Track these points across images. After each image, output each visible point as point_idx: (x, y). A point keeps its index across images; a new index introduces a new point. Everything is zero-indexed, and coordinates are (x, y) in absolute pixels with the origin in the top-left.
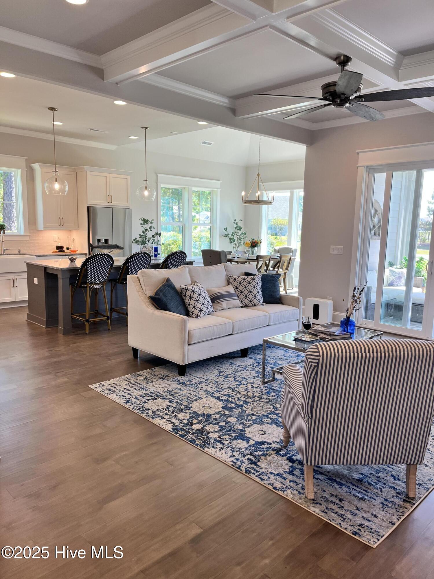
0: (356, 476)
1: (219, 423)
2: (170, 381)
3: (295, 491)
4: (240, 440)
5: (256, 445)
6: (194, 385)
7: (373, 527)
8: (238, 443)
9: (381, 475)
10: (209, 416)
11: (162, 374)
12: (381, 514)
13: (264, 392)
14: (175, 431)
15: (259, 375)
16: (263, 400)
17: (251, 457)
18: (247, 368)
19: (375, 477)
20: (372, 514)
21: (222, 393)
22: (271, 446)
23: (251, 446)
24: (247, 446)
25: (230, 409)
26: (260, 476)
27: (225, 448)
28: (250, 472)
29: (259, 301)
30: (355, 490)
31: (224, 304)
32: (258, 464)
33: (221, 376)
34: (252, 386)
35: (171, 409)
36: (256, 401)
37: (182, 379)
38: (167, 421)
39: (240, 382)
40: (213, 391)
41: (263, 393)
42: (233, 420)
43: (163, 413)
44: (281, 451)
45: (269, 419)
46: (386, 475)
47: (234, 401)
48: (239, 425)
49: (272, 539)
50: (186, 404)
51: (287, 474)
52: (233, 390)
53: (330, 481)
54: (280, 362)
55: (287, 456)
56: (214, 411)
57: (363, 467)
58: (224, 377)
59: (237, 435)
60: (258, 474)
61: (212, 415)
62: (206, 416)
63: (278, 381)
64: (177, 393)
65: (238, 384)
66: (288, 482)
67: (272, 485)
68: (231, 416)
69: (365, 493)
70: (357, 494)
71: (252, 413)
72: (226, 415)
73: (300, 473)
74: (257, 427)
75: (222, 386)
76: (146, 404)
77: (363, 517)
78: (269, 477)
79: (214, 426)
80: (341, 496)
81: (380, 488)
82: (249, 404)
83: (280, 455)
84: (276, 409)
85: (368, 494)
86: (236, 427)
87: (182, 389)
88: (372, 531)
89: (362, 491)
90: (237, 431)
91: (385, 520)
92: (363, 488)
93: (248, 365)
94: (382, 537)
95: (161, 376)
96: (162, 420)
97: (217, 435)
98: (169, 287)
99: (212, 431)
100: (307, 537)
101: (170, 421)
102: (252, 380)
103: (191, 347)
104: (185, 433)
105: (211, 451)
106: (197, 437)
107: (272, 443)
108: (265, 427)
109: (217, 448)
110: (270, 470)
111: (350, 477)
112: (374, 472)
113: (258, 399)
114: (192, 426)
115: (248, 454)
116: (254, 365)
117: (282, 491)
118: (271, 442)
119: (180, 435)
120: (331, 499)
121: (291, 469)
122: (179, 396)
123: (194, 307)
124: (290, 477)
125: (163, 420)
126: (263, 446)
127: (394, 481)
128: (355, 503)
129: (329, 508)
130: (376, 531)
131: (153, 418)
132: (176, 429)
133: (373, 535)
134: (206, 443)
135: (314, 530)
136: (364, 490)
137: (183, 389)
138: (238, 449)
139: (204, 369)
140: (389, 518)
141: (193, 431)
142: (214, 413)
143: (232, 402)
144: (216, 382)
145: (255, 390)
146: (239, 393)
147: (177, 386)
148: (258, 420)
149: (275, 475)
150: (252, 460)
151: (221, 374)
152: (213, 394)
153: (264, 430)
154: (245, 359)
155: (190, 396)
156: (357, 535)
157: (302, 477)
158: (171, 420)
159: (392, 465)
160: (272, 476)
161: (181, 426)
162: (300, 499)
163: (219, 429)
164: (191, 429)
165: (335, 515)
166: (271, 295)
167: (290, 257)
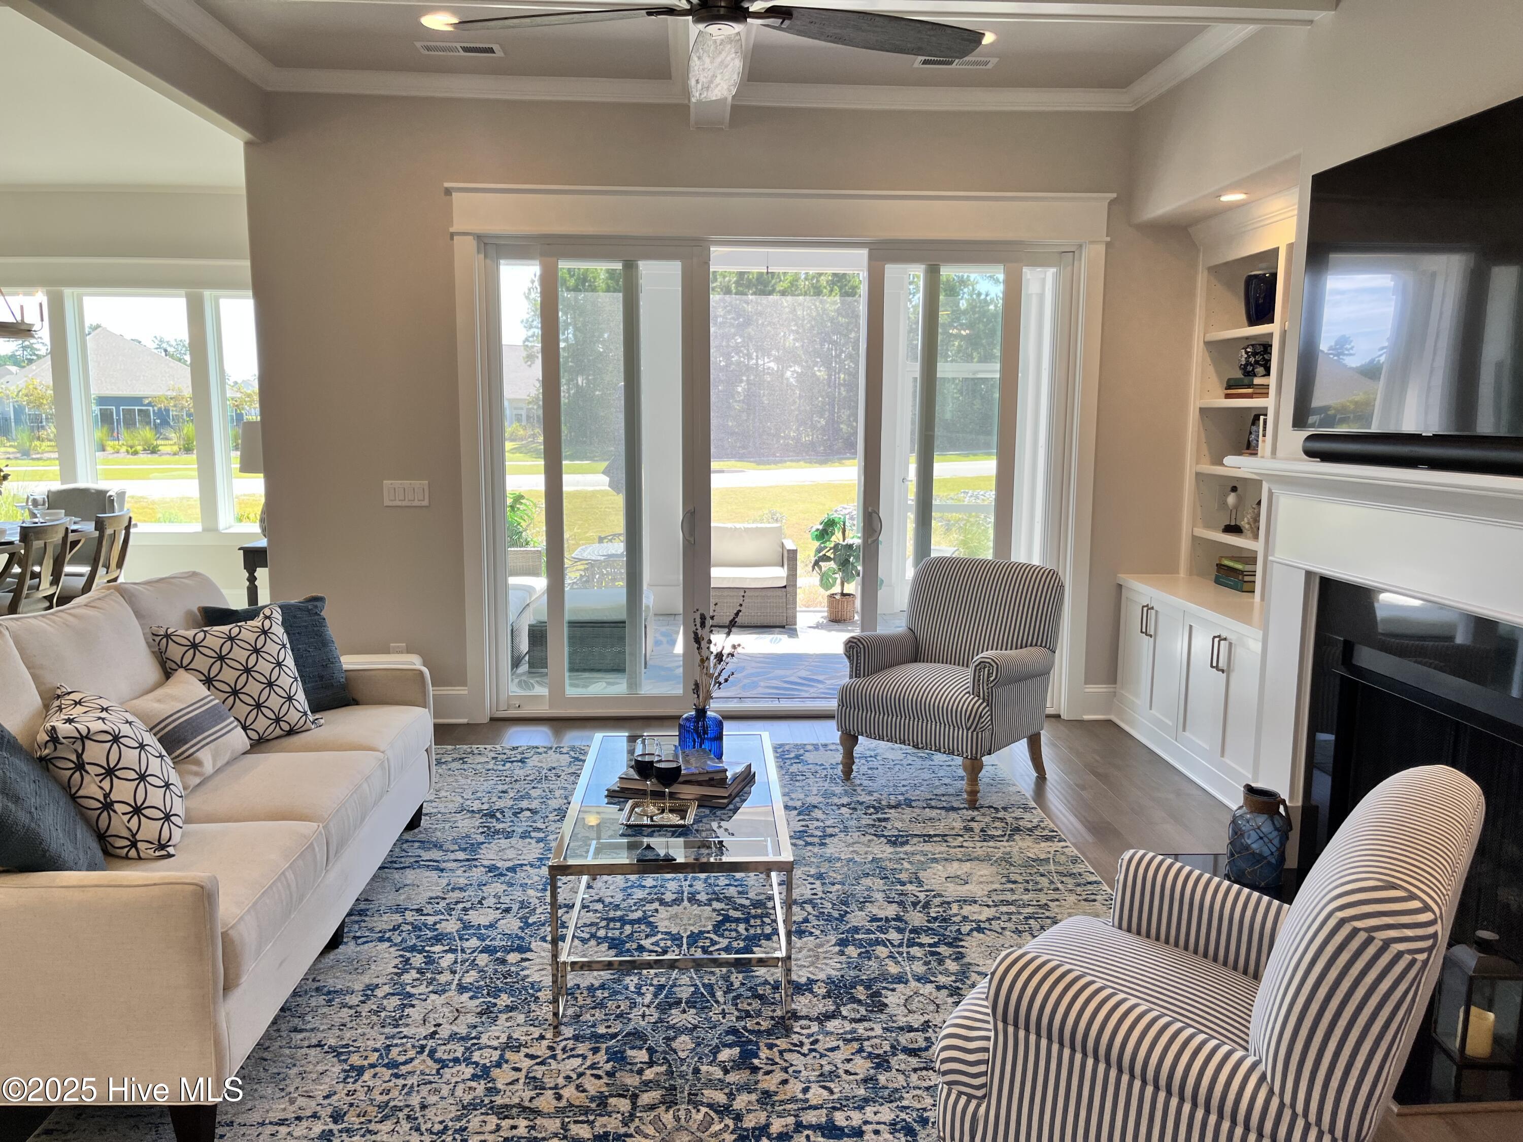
13: (602, 1062)
15: (491, 1000)
16: (645, 1099)
29: (304, 712)
31: (206, 758)
34: (530, 1057)
36: (632, 1115)
39: (470, 1062)
41: (607, 1068)
52: (499, 1112)
58: (386, 1071)
65: (476, 1077)
84: (731, 1112)
102: (498, 1033)
103: (232, 999)
113: (626, 1101)
144: (386, 1111)
145: (565, 1069)
146: (534, 1112)
166: (321, 677)
167: (126, 524)
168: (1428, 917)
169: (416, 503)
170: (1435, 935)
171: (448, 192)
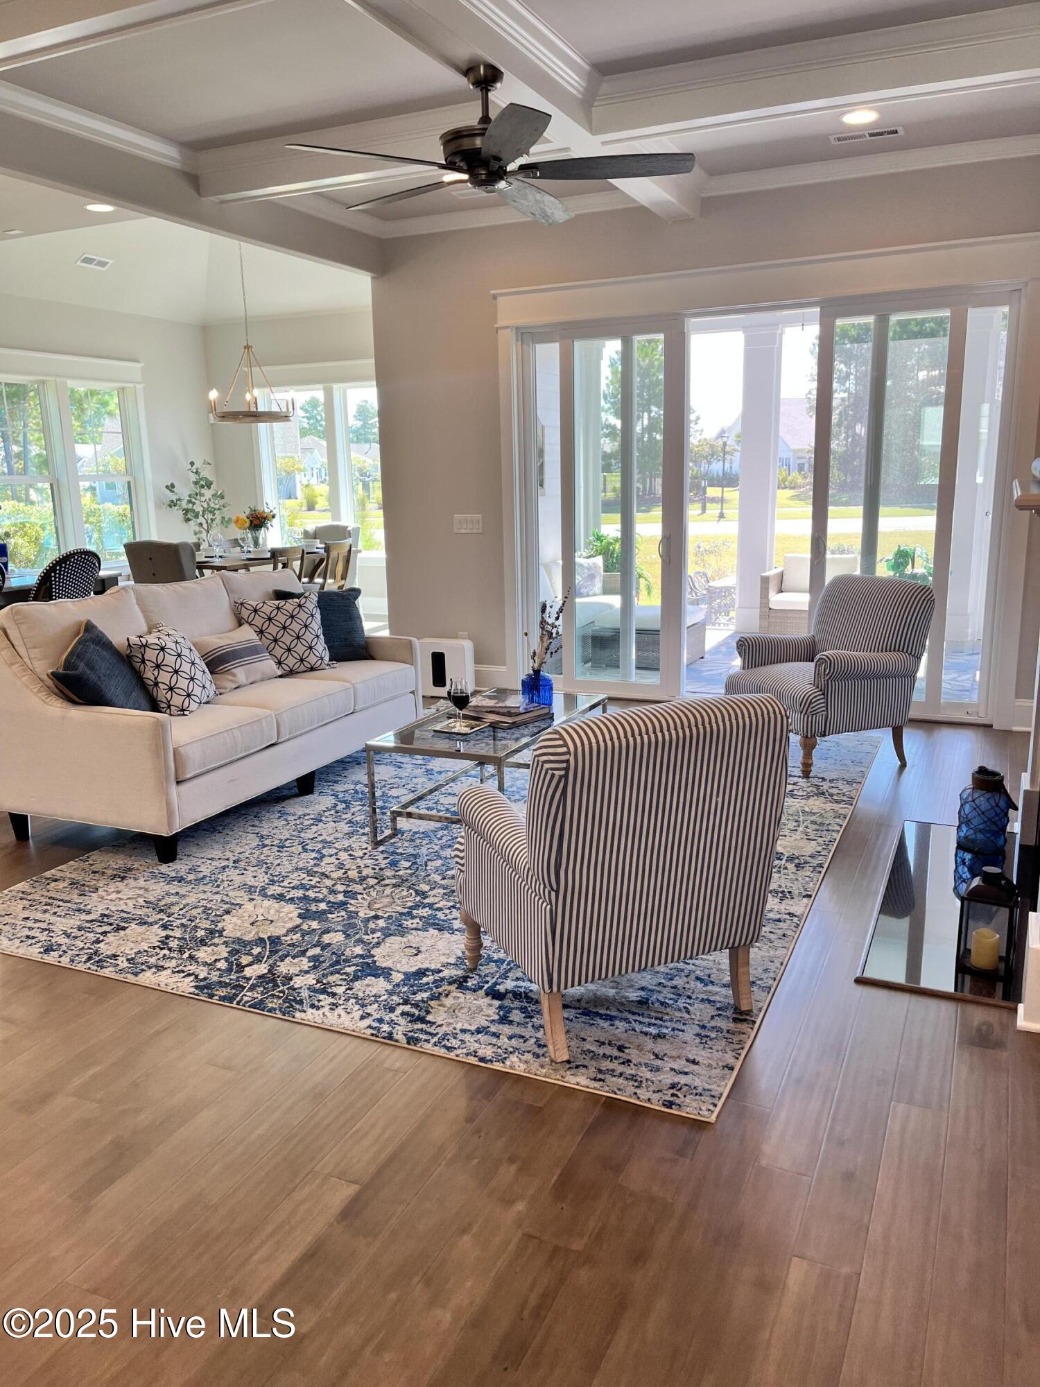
0: (633, 995)
1: (307, 950)
2: (143, 879)
3: (526, 1054)
4: (369, 978)
5: (409, 980)
6: (208, 879)
7: (697, 1082)
8: (368, 985)
9: (678, 982)
10: (275, 940)
11: (115, 867)
12: (701, 1055)
13: (384, 863)
14: (206, 991)
15: (358, 829)
16: (387, 882)
17: (407, 1008)
18: (323, 818)
19: (668, 989)
20: (688, 1060)
21: (285, 884)
22: (441, 975)
23: (398, 985)
24: (390, 987)
25: (320, 916)
26: (443, 1043)
27: (341, 1002)
28: (418, 1040)
29: (322, 659)
30: (640, 1022)
31: (241, 674)
32: (427, 1019)
33: (267, 845)
34: (350, 855)
35: (174, 944)
36: (372, 886)
37: (171, 869)
38: (173, 972)
39: (319, 851)
40: (262, 884)
41: (383, 866)
42: (335, 938)
43: (157, 957)
44: (467, 982)
45: (418, 920)
46: (686, 980)
47: (321, 896)
48: (355, 946)
49: (512, 1160)
50: (206, 924)
51: (497, 1024)
52: (310, 873)
53: (588, 1018)
54: (394, 793)
55: (485, 988)
56: (284, 927)
57: (639, 976)
58: (276, 849)
59: (359, 968)
60: (436, 1039)
61: (282, 938)
62: (268, 943)
63: (405, 835)
64: (173, 904)
65: (315, 858)
66: (506, 1040)
67: (475, 1054)
68: (327, 931)
69: (661, 1022)
70: (647, 1029)
71: (373, 913)
72: (315, 930)
73: (524, 1015)
74: (395, 942)
75: (278, 869)
76: (101, 945)
77: (672, 1069)
78: (461, 1040)
79: (297, 960)
80: (619, 1040)
81: (685, 1007)
82: (359, 897)
83: (468, 989)
84: (424, 895)
85: (668, 1024)
86: (348, 953)
87: (182, 891)
88: (698, 1091)
89: (653, 1021)
90: (354, 961)
91: (714, 1065)
92: (653, 1014)
93: (324, 811)
94: (719, 1098)
95: (115, 873)
96: (160, 973)
97: (311, 980)
98: (97, 645)
99: (297, 972)
100: (581, 1136)
101: (183, 972)
102: (346, 843)
103: (183, 787)
104: (234, 991)
105: (311, 1015)
106: (266, 993)
107: (443, 969)
108: (414, 938)
109: (322, 1006)
110: (459, 1026)
111: (623, 1000)
112: (664, 978)
113: (376, 881)
114: (243, 971)
115: (399, 1004)
116: (338, 808)
117: (498, 1061)
118: (439, 966)
119: (222, 998)
120: (601, 1051)
121: (501, 1013)
122: (181, 909)
123: (171, 689)
124: (506, 1030)
125: (165, 973)
126: (425, 980)
127: (705, 989)
128: (649, 1047)
129: (604, 1069)
130: (704, 1090)
131: (136, 974)
132: (205, 987)
133: (702, 1098)
134: (295, 1000)
135: (590, 1120)
136: (656, 1019)
137: (185, 893)
138: (373, 999)
139: (218, 837)
140: (720, 1059)
141: (251, 982)
142: (284, 931)
143: (317, 900)
144: (260, 863)
145: (361, 863)
146: (327, 877)
147: (167, 888)
148: (393, 927)
149: (473, 1034)
150: (413, 1015)
151: (267, 842)
152: (263, 890)
153: (414, 946)
154: (310, 797)
155: (209, 906)
156: (673, 1106)
157: (530, 1024)
158: (185, 969)
159: (691, 958)
160: (467, 1037)
161: (215, 977)
162: (542, 1067)
163: (312, 964)
164: (244, 978)
165: (621, 1080)
166: (346, 640)
167: (348, 548)
168: (565, 749)
169: (475, 531)
170: (568, 761)
171: (495, 297)
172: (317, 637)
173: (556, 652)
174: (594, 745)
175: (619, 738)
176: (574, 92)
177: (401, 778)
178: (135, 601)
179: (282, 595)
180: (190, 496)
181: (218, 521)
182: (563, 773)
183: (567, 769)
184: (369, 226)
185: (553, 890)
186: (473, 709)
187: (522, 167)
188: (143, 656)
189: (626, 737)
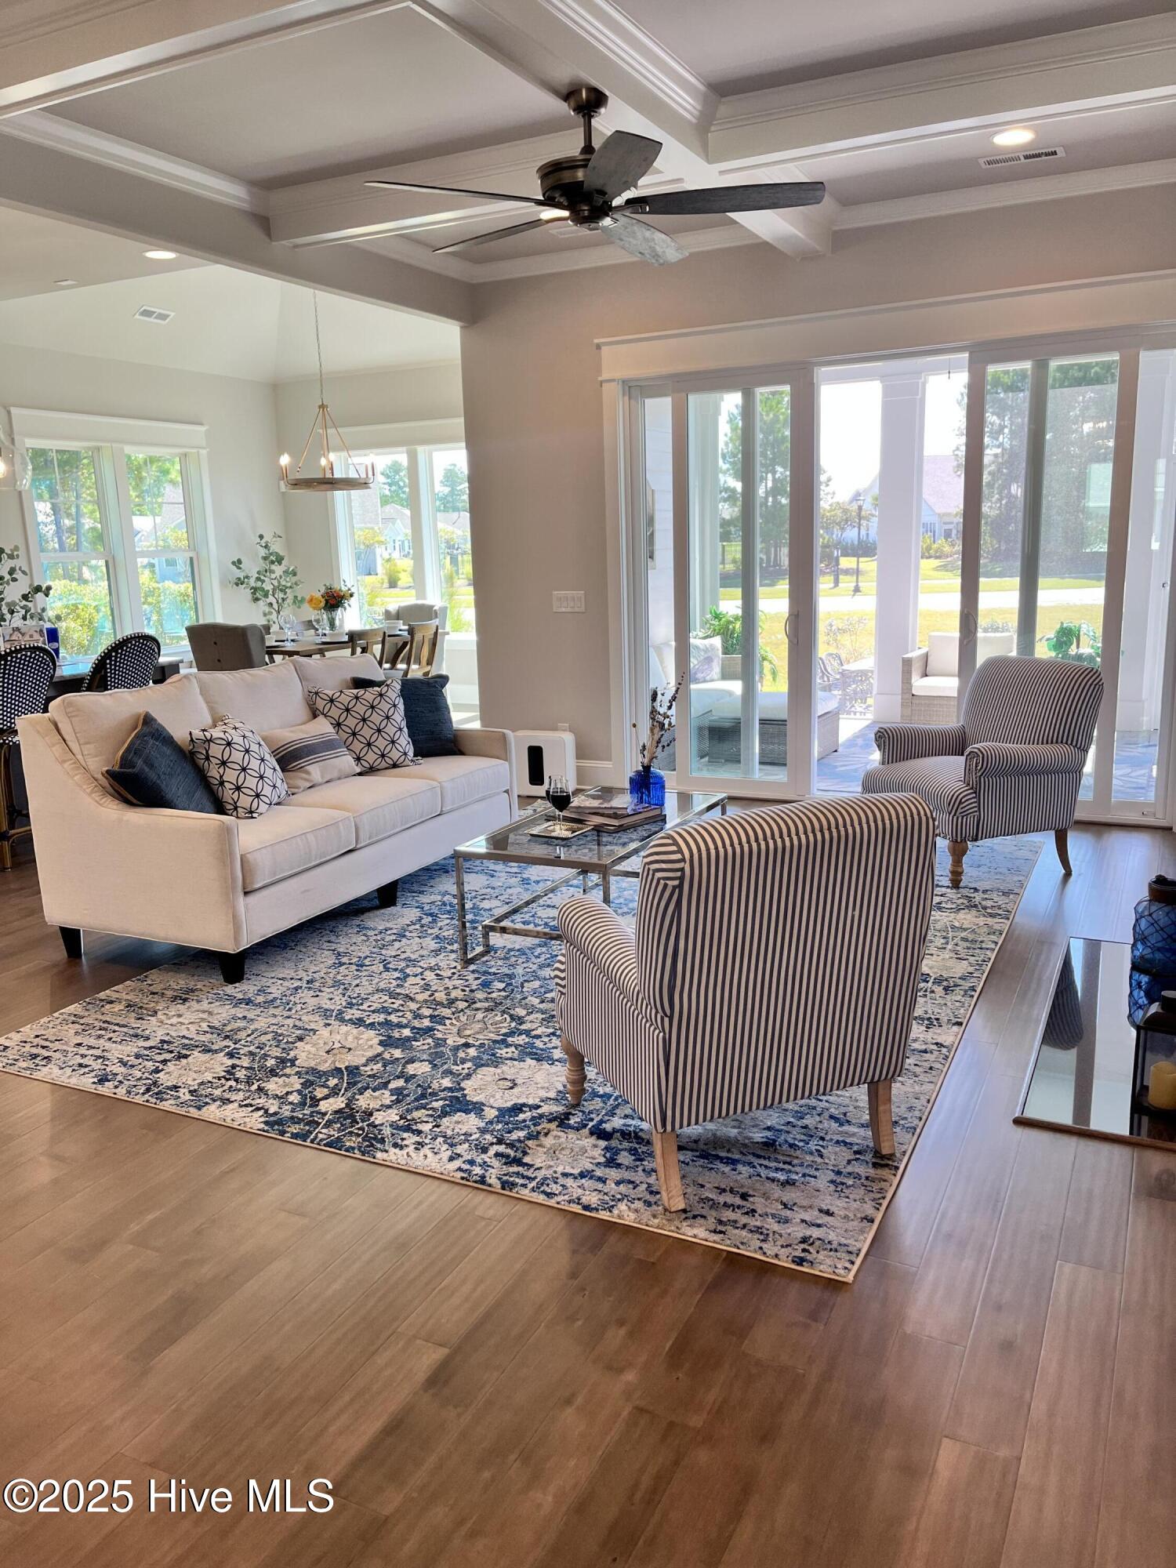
0: (758, 1136)
1: (389, 1082)
2: (207, 1002)
3: (636, 1201)
4: (459, 1114)
5: (504, 1117)
6: (278, 1001)
7: (832, 1236)
8: (458, 1122)
9: (808, 1121)
10: (353, 1071)
11: (176, 987)
12: (837, 1205)
13: (475, 985)
14: (276, 1127)
15: (446, 946)
16: (478, 1005)
17: (501, 1148)
18: (407, 933)
19: (798, 1129)
20: (821, 1211)
21: (365, 1007)
22: (539, 1111)
23: (491, 1122)
24: (482, 1125)
25: (403, 1043)
26: (542, 1189)
27: (427, 1141)
28: (514, 1185)
29: (405, 754)
30: (766, 1167)
31: (315, 771)
32: (524, 1161)
33: (345, 964)
34: (437, 975)
35: (241, 1074)
36: (462, 1010)
37: (237, 990)
38: (240, 1106)
39: (402, 971)
40: (339, 1007)
41: (474, 987)
42: (420, 1068)
43: (221, 1089)
44: (569, 1119)
45: (513, 1049)
46: (818, 1118)
47: (405, 1021)
48: (442, 1078)
49: (621, 1323)
50: (276, 1052)
51: (603, 1168)
52: (393, 996)
53: (706, 1161)
54: (486, 905)
55: (589, 1126)
56: (363, 1056)
57: (765, 1113)
58: (355, 967)
59: (447, 1102)
60: (534, 1184)
61: (362, 1068)
62: (345, 1073)
63: (499, 952)
64: (239, 1030)
65: (398, 978)
66: (613, 1185)
67: (578, 1201)
68: (412, 1061)
69: (790, 1167)
70: (775, 1175)
71: (463, 1041)
72: (397, 1059)
73: (633, 1158)
74: (487, 1073)
75: (357, 990)
76: (160, 1075)
77: (803, 1221)
78: (563, 1186)
79: (377, 1093)
80: (742, 1186)
81: (817, 1150)
82: (448, 1022)
83: (570, 1127)
84: (520, 1020)
85: (798, 1169)
86: (435, 1085)
87: (250, 1015)
88: (833, 1247)
89: (781, 1165)
90: (442, 1095)
91: (851, 1215)
92: (781, 1157)
93: (408, 925)
94: (858, 1255)
95: (175, 994)
96: (225, 1107)
97: (393, 1115)
98: (157, 740)
99: (378, 1107)
100: (700, 1296)
101: (251, 1105)
102: (433, 962)
103: (251, 899)
104: (307, 1128)
105: (394, 1155)
106: (343, 1130)
107: (542, 1104)
108: (509, 1070)
109: (406, 1146)
110: (560, 1169)
111: (747, 1141)
112: (793, 1117)
113: (467, 1004)
114: (317, 1105)
115: (492, 1144)
116: (423, 922)
117: (605, 1209)
118: (537, 1101)
119: (295, 1136)
120: (722, 1199)
121: (608, 1155)
122: (249, 1036)
123: (238, 788)
124: (613, 1174)
125: (231, 1106)
126: (522, 1116)
127: (840, 1129)
128: (776, 1196)
129: (724, 1219)
130: (840, 1245)
131: (199, 1108)
132: (276, 1123)
133: (838, 1254)
134: (375, 1139)
135: (710, 1278)
136: (784, 1163)
137: (253, 1017)
138: (463, 1137)
139: (290, 954)
140: (858, 1210)
141: (326, 1118)
142: (363, 1060)
143: (400, 1026)
144: (337, 984)
145: (450, 984)
146: (412, 999)
147: (233, 1011)
148: (485, 1057)
149: (576, 1178)
150: (508, 1156)
151: (345, 960)
152: (340, 1014)
153: (509, 1077)
154: (392, 909)
155: (279, 1031)
156: (804, 1263)
157: (640, 1169)
158: (253, 1102)
159: (824, 1094)
160: (569, 1182)
161: (286, 1111)
162: (654, 1216)
163: (395, 1097)
164: (319, 1113)
165: (744, 1233)
166: (433, 733)
167: (434, 630)
168: (679, 856)
169: (577, 610)
170: (682, 870)
171: (598, 347)
172: (400, 729)
173: (668, 745)
174: (713, 852)
175: (740, 843)
176: (688, 116)
177: (493, 888)
178: (198, 690)
179: (360, 683)
180: (258, 573)
181: (290, 601)
182: (676, 883)
183: (682, 879)
184: (456, 269)
185: (667, 1016)
186: (574, 810)
187: (629, 202)
188: (207, 752)
189: (748, 842)
